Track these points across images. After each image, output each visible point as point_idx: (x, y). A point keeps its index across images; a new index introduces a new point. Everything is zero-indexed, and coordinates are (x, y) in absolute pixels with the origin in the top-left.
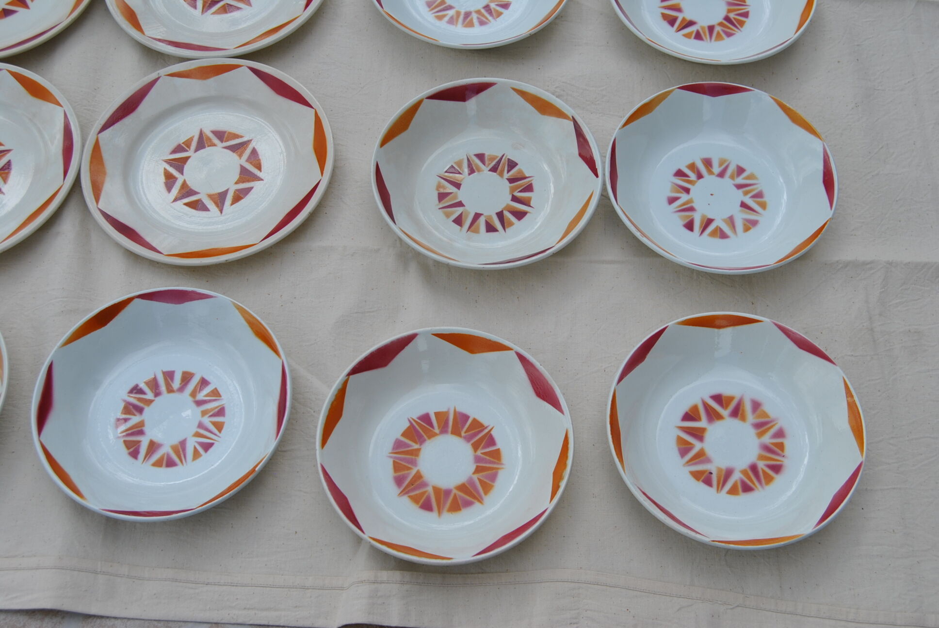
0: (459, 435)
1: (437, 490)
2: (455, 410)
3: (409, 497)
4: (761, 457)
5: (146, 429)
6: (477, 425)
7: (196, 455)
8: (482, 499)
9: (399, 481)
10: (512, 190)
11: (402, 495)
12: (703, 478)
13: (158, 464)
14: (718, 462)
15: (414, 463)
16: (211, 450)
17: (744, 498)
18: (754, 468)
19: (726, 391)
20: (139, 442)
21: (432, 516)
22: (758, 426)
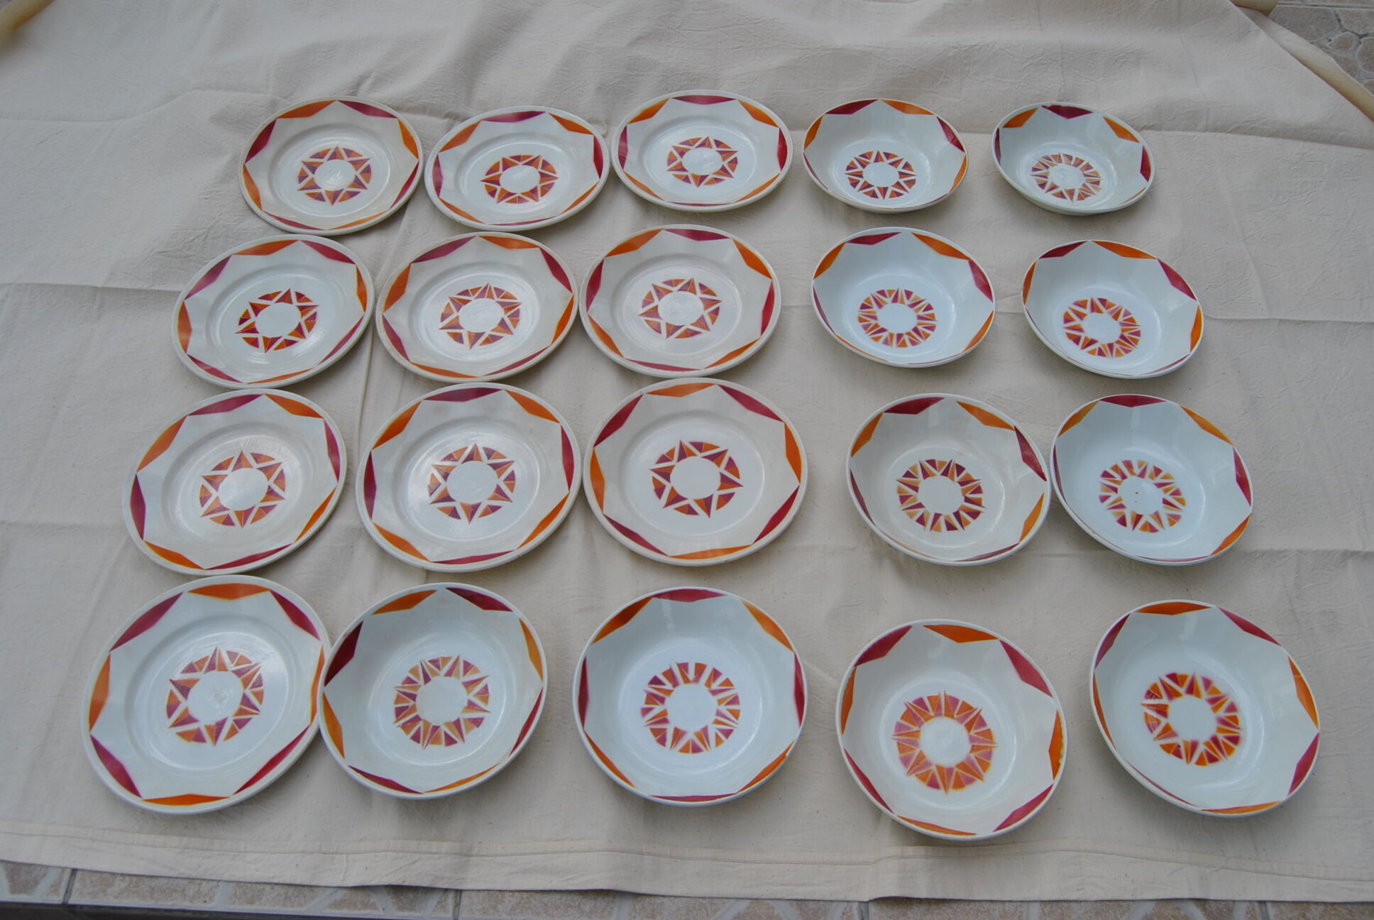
0: (952, 717)
1: (940, 769)
2: (945, 696)
3: (917, 775)
4: (1220, 730)
5: (669, 717)
6: (967, 708)
7: (719, 741)
8: (982, 776)
9: (905, 761)
10: (964, 492)
11: (911, 774)
12: (1172, 751)
13: (685, 750)
14: (1184, 735)
15: (916, 744)
16: (732, 736)
17: (1210, 767)
18: (1215, 740)
19: (1180, 671)
20: (665, 729)
21: (940, 793)
22: (1212, 701)
